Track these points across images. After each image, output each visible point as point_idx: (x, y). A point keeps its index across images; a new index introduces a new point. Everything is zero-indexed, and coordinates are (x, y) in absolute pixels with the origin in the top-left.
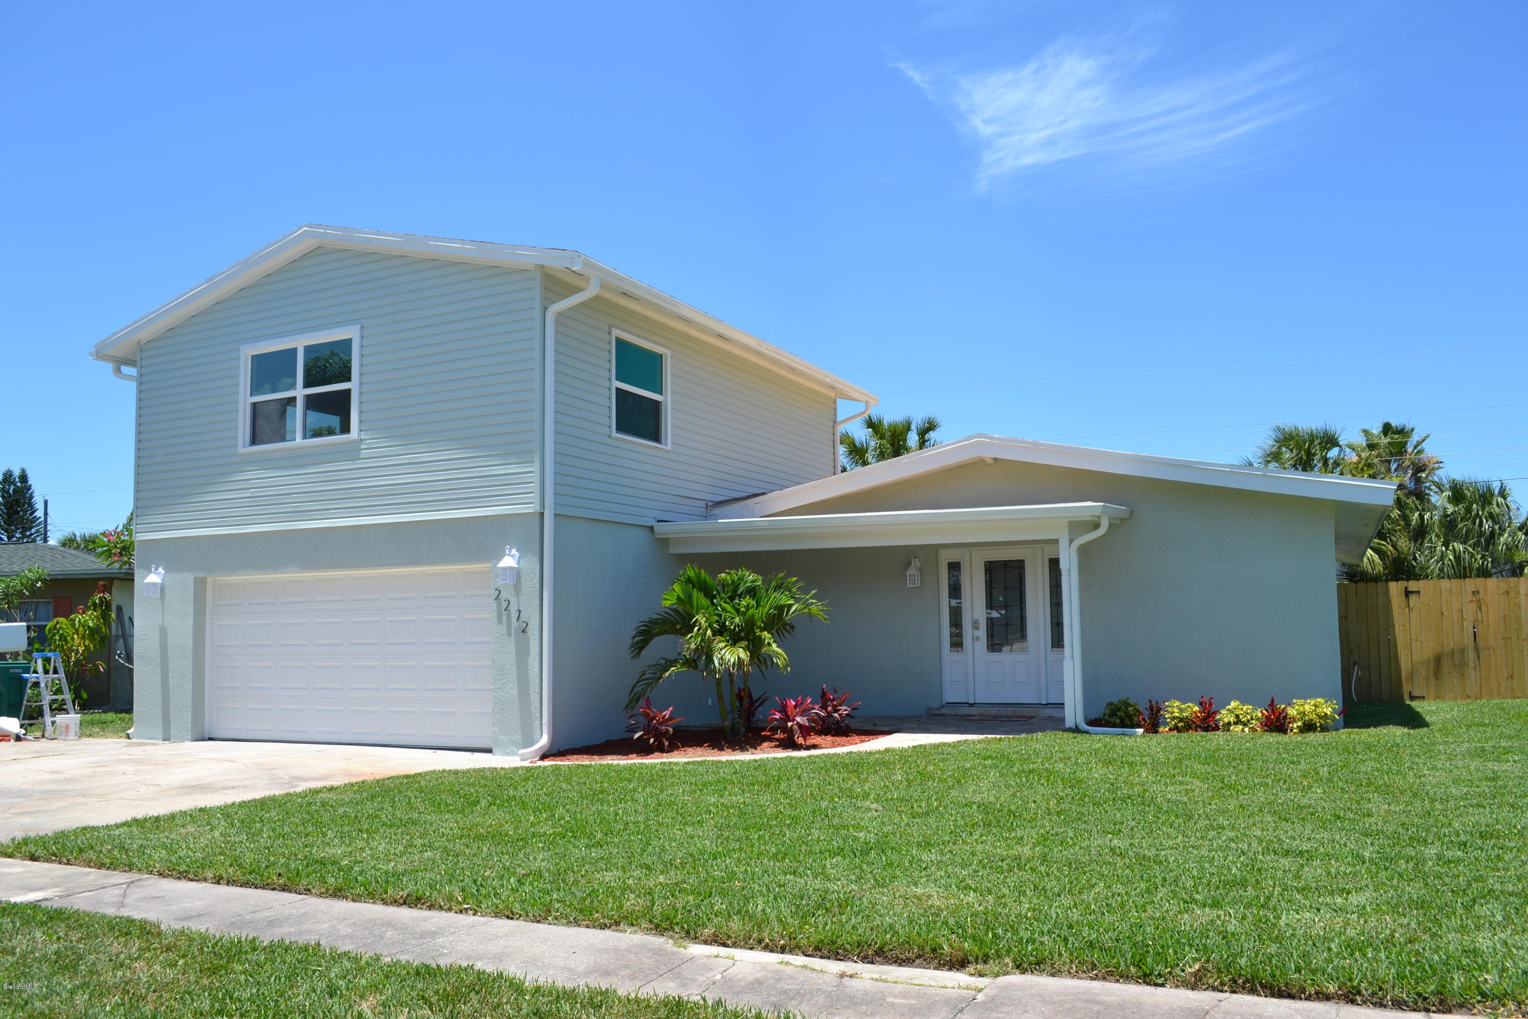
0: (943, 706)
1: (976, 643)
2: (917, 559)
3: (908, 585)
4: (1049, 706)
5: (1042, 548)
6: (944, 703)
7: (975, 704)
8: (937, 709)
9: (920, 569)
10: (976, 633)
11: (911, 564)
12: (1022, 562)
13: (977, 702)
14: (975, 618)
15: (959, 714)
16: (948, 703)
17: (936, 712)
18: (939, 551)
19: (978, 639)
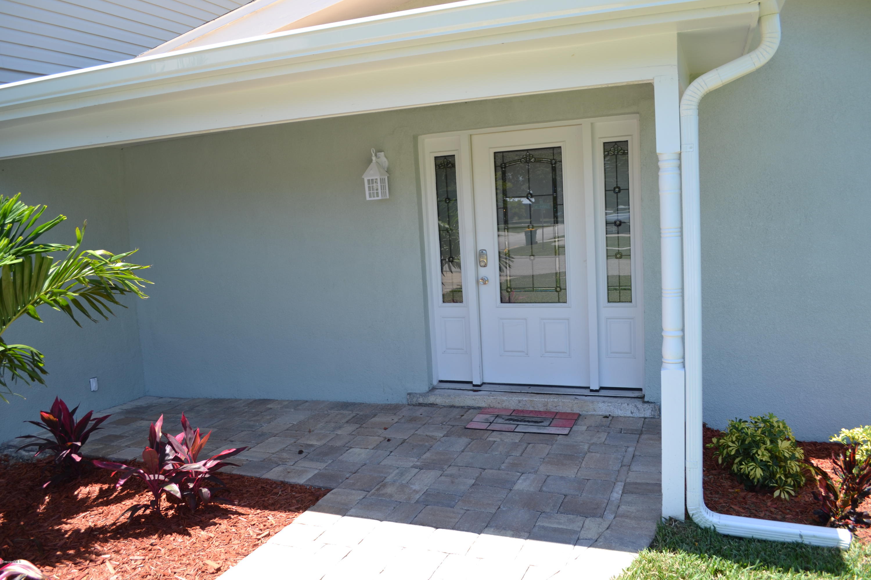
0: (433, 389)
1: (482, 287)
2: (382, 154)
3: (368, 198)
4: (603, 393)
5: (592, 124)
6: (435, 383)
7: (484, 383)
8: (422, 395)
9: (388, 171)
10: (483, 272)
11: (371, 161)
12: (556, 151)
13: (486, 381)
14: (480, 248)
15: (457, 404)
16: (441, 381)
17: (421, 400)
18: (420, 138)
19: (485, 281)
